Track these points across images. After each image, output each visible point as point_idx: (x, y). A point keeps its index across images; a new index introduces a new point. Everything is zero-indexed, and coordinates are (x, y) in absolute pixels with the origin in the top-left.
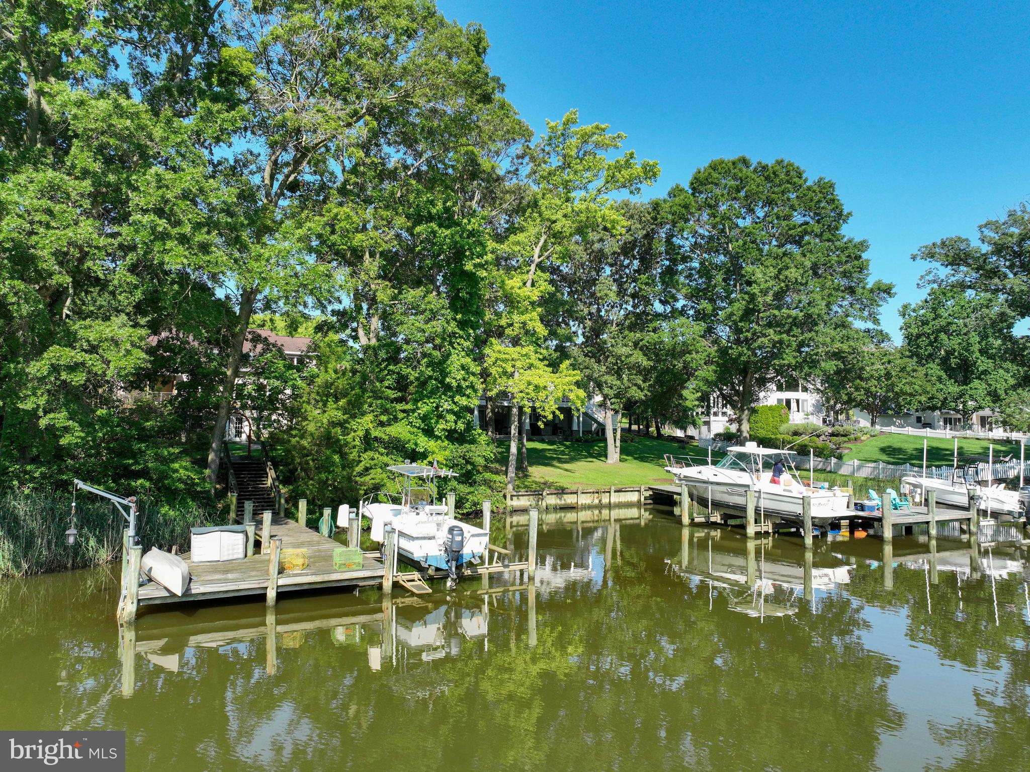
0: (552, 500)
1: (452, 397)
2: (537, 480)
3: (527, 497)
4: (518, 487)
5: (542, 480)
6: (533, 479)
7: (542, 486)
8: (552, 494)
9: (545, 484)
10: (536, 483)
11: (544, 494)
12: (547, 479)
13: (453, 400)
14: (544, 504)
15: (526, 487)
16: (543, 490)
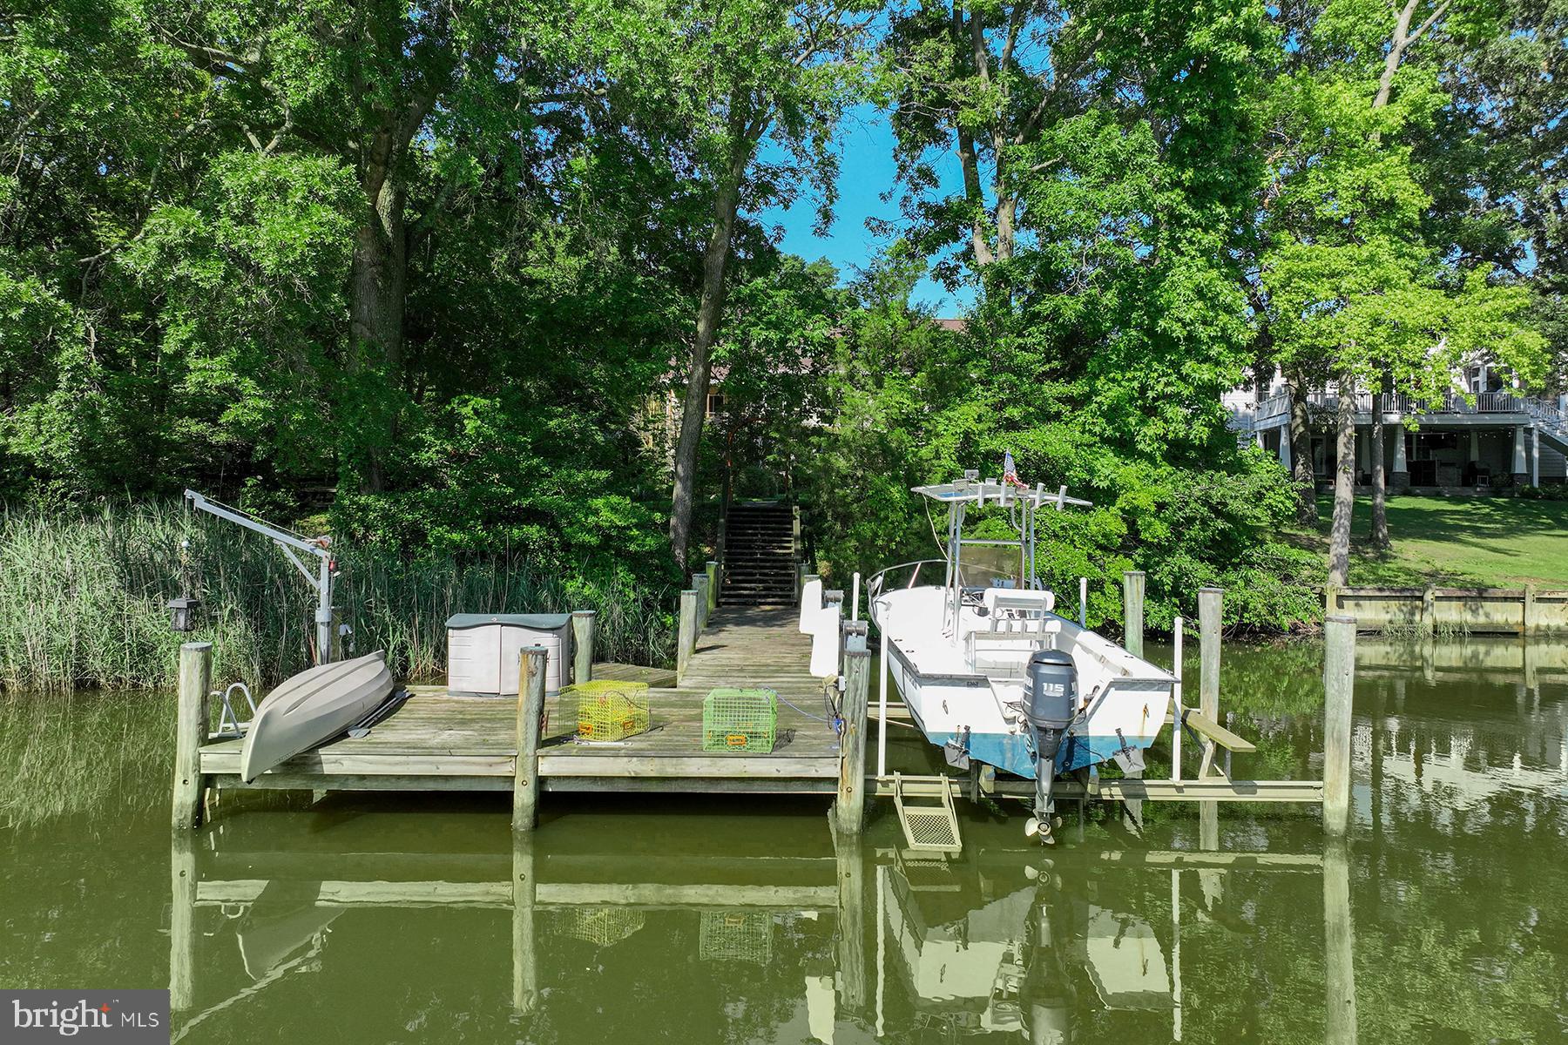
0: (1452, 614)
1: (1176, 366)
2: (1412, 566)
3: (1383, 603)
4: (1360, 578)
5: (1426, 568)
6: (1401, 563)
7: (1423, 579)
8: (1449, 598)
9: (1433, 575)
10: (1408, 572)
11: (1429, 596)
12: (1438, 565)
13: (1179, 372)
14: (1428, 621)
15: (1380, 579)
16: (1426, 587)
